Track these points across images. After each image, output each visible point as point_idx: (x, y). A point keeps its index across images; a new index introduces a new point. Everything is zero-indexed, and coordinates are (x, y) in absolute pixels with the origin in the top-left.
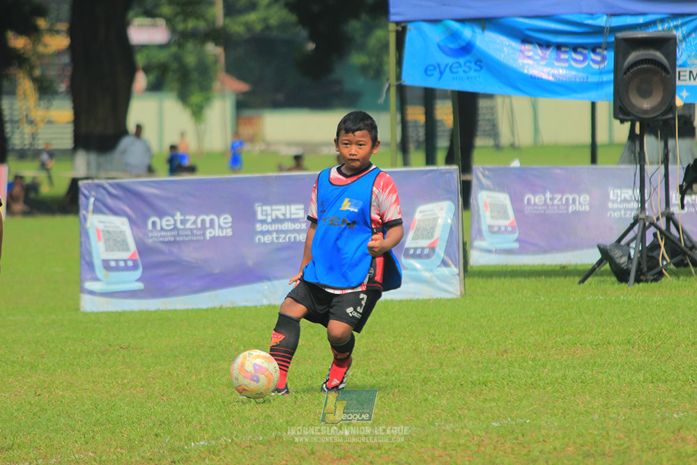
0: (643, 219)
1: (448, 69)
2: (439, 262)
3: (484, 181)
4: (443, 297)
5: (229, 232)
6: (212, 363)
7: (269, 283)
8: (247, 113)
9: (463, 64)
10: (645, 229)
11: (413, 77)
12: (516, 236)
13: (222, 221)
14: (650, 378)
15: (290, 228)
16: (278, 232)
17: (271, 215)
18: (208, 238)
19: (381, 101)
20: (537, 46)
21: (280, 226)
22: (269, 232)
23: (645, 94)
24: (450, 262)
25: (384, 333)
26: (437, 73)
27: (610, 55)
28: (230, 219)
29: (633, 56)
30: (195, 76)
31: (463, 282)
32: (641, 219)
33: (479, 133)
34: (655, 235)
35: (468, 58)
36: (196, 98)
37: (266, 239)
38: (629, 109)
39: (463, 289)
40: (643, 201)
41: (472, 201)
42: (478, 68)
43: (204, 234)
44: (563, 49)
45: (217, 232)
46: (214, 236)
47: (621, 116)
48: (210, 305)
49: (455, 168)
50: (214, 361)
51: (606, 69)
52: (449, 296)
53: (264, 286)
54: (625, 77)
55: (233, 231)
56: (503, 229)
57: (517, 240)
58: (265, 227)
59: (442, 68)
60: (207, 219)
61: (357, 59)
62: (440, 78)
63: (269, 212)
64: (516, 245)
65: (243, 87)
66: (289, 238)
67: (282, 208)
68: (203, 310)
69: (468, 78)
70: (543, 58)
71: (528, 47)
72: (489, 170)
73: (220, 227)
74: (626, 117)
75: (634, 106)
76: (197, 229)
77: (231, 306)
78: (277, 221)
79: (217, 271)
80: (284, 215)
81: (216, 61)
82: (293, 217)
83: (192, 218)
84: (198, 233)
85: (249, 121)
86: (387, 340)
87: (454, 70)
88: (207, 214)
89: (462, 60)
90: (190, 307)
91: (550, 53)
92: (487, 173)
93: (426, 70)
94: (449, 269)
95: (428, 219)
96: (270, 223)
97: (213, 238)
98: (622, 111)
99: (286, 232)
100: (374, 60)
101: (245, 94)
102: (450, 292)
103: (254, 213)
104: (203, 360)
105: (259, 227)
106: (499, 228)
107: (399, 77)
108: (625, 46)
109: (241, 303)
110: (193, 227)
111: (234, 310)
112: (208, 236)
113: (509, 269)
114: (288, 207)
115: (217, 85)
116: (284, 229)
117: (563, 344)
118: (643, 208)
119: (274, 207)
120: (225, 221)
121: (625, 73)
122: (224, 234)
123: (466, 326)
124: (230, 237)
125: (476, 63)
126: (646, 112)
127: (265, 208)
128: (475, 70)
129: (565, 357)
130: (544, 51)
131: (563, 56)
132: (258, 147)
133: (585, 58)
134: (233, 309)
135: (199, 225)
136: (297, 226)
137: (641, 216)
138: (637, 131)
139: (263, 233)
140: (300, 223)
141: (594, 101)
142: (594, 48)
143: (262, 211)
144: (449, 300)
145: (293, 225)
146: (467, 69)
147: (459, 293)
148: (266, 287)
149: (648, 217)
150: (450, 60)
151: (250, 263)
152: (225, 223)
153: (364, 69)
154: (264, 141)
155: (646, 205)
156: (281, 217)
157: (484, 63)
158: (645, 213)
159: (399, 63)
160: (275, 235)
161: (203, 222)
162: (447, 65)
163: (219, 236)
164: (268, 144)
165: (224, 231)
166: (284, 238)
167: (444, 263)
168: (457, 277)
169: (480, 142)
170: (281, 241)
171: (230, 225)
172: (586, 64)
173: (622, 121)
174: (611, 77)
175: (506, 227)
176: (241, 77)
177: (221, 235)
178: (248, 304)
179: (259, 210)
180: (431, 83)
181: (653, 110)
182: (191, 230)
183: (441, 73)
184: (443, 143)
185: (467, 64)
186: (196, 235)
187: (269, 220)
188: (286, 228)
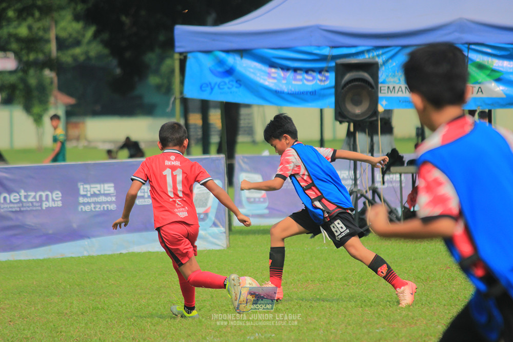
0: (356, 192)
1: (217, 87)
2: (211, 224)
3: (244, 166)
4: (214, 248)
5: (60, 204)
6: (46, 298)
7: (89, 240)
8: (74, 120)
9: (227, 82)
10: (357, 199)
11: (192, 91)
12: (266, 205)
13: (54, 196)
14: (360, 304)
15: (104, 201)
16: (95, 203)
17: (90, 191)
18: (44, 208)
19: (169, 109)
20: (280, 70)
21: (96, 199)
22: (89, 203)
23: (357, 103)
24: (219, 224)
25: (171, 274)
26: (209, 89)
27: (331, 76)
28: (60, 194)
29: (348, 76)
30: (35, 93)
31: (228, 238)
32: (354, 192)
33: (240, 133)
34: (364, 203)
35: (231, 78)
36: (36, 110)
37: (87, 208)
38: (345, 113)
39: (228, 243)
40: (355, 179)
41: (235, 180)
42: (238, 86)
43: (41, 206)
44: (299, 72)
45: (51, 204)
46: (49, 207)
47: (340, 119)
48: (46, 256)
49: (222, 156)
50: (48, 297)
51: (329, 86)
52: (218, 248)
53: (85, 242)
54: (343, 91)
55: (62, 203)
56: (257, 200)
57: (268, 208)
58: (86, 200)
59: (213, 85)
60: (44, 194)
61: (153, 80)
62: (211, 93)
63: (89, 189)
64: (266, 211)
65: (71, 101)
66: (104, 207)
67: (98, 186)
68: (40, 260)
69: (231, 92)
70: (284, 78)
71: (273, 70)
72: (247, 158)
73: (53, 200)
74: (343, 120)
75: (349, 112)
76: (36, 202)
77: (61, 257)
78: (94, 195)
79: (51, 232)
80: (99, 191)
81: (52, 83)
82: (106, 192)
83: (33, 194)
84: (37, 204)
85: (76, 125)
86: (173, 279)
87: (221, 87)
88: (43, 191)
89: (227, 80)
90: (31, 258)
91: (290, 74)
92: (246, 160)
93: (201, 87)
94: (218, 228)
95: (203, 193)
96: (89, 197)
97: (48, 209)
98: (341, 115)
99: (100, 203)
100: (165, 81)
101: (72, 106)
102: (219, 245)
103: (78, 190)
104: (40, 296)
105: (81, 200)
106: (255, 199)
107: (182, 93)
108: (342, 69)
109: (68, 255)
110: (34, 200)
111: (64, 260)
112: (44, 207)
113: (262, 228)
114: (102, 185)
115: (52, 100)
116: (99, 201)
117: (299, 281)
118: (355, 184)
119: (92, 186)
120: (57, 196)
121: (343, 88)
122: (56, 205)
123: (230, 269)
124: (60, 207)
125: (237, 82)
126: (357, 116)
127: (85, 186)
128: (236, 87)
129: (300, 290)
130: (285, 73)
131: (299, 77)
132: (83, 143)
133: (314, 78)
134: (62, 259)
135: (38, 199)
136: (109, 199)
137: (355, 190)
138: (352, 129)
139: (84, 204)
140: (111, 196)
141: (322, 108)
142: (320, 71)
143: (83, 188)
144: (218, 251)
145: (106, 198)
146: (230, 86)
147: (225, 246)
148: (86, 243)
149: (359, 190)
150: (218, 80)
151: (75, 226)
152: (56, 197)
153: (158, 87)
154: (86, 139)
155: (358, 182)
156: (98, 193)
157: (242, 82)
158: (357, 188)
159: (182, 82)
160: (93, 206)
161: (41, 196)
162: (216, 84)
163: (52, 207)
164: (89, 142)
165: (56, 203)
166: (100, 208)
167: (215, 225)
168: (224, 234)
169: (241, 139)
170: (97, 209)
171: (60, 198)
172: (314, 82)
173: (341, 122)
174: (333, 91)
175: (259, 198)
176: (70, 94)
177: (54, 206)
178: (73, 256)
179: (81, 187)
180: (205, 96)
181: (363, 114)
182: (32, 202)
183: (212, 89)
184: (215, 139)
185: (231, 83)
186: (36, 206)
187: (89, 195)
188: (101, 201)
